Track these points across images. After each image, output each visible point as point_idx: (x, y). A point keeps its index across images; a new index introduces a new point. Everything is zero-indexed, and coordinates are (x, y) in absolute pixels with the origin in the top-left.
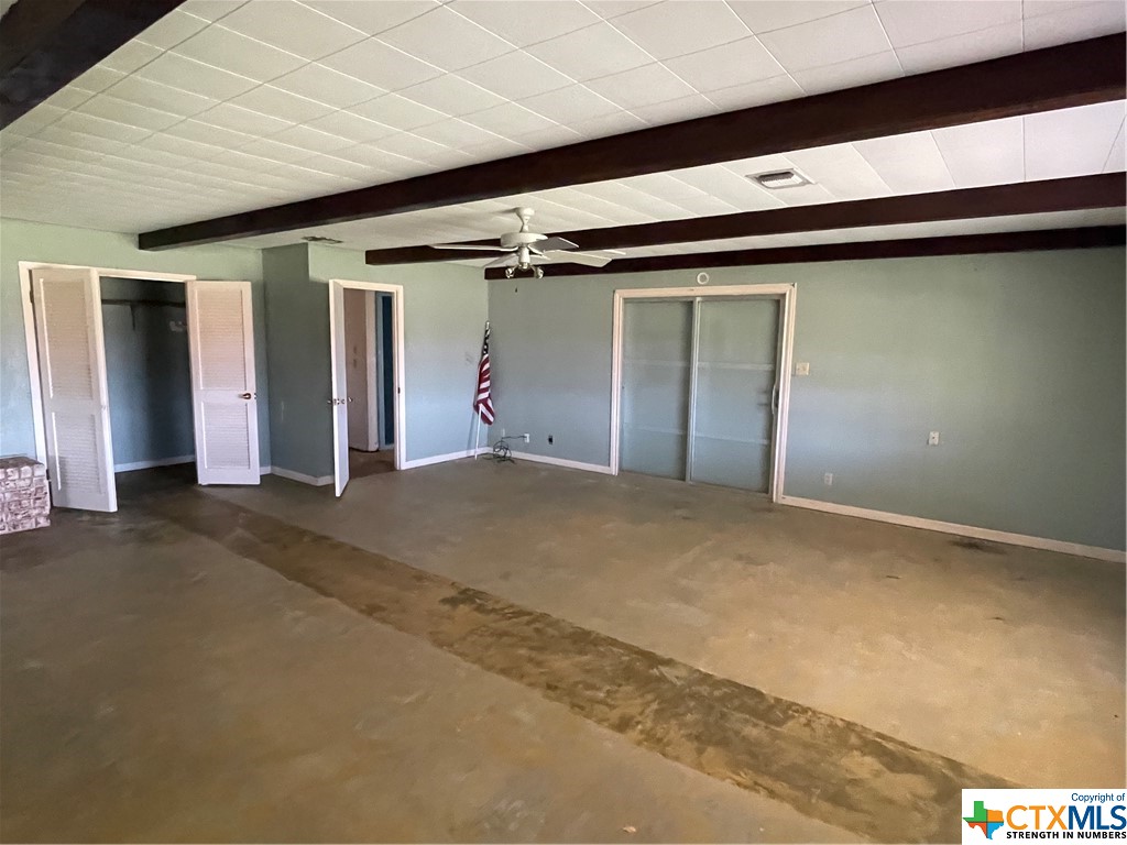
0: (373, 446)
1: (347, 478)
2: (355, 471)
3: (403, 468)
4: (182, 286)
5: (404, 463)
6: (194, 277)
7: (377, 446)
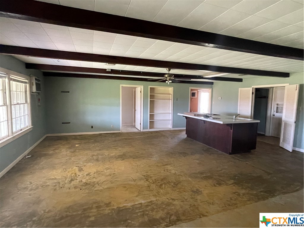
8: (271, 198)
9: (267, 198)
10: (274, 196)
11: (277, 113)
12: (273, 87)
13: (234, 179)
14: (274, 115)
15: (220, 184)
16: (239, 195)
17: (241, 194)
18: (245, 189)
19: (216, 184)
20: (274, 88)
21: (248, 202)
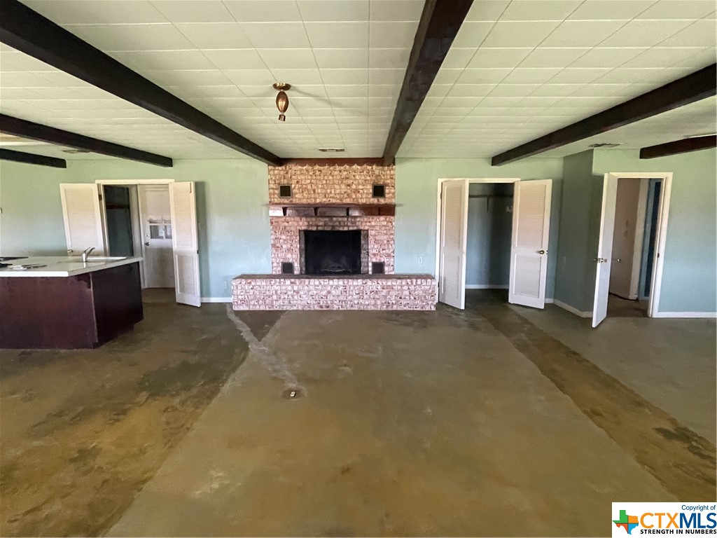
0: (633, 296)
1: (605, 316)
2: (612, 311)
3: (654, 316)
4: (512, 185)
5: (656, 311)
6: (520, 179)
7: (636, 296)
8: (223, 386)
9: (219, 390)
10: (224, 382)
11: (152, 240)
12: (136, 185)
13: (145, 389)
14: (147, 244)
15: (124, 412)
16: (175, 409)
17: (178, 406)
18: (177, 394)
19: (116, 417)
20: (139, 187)
21: (199, 411)
